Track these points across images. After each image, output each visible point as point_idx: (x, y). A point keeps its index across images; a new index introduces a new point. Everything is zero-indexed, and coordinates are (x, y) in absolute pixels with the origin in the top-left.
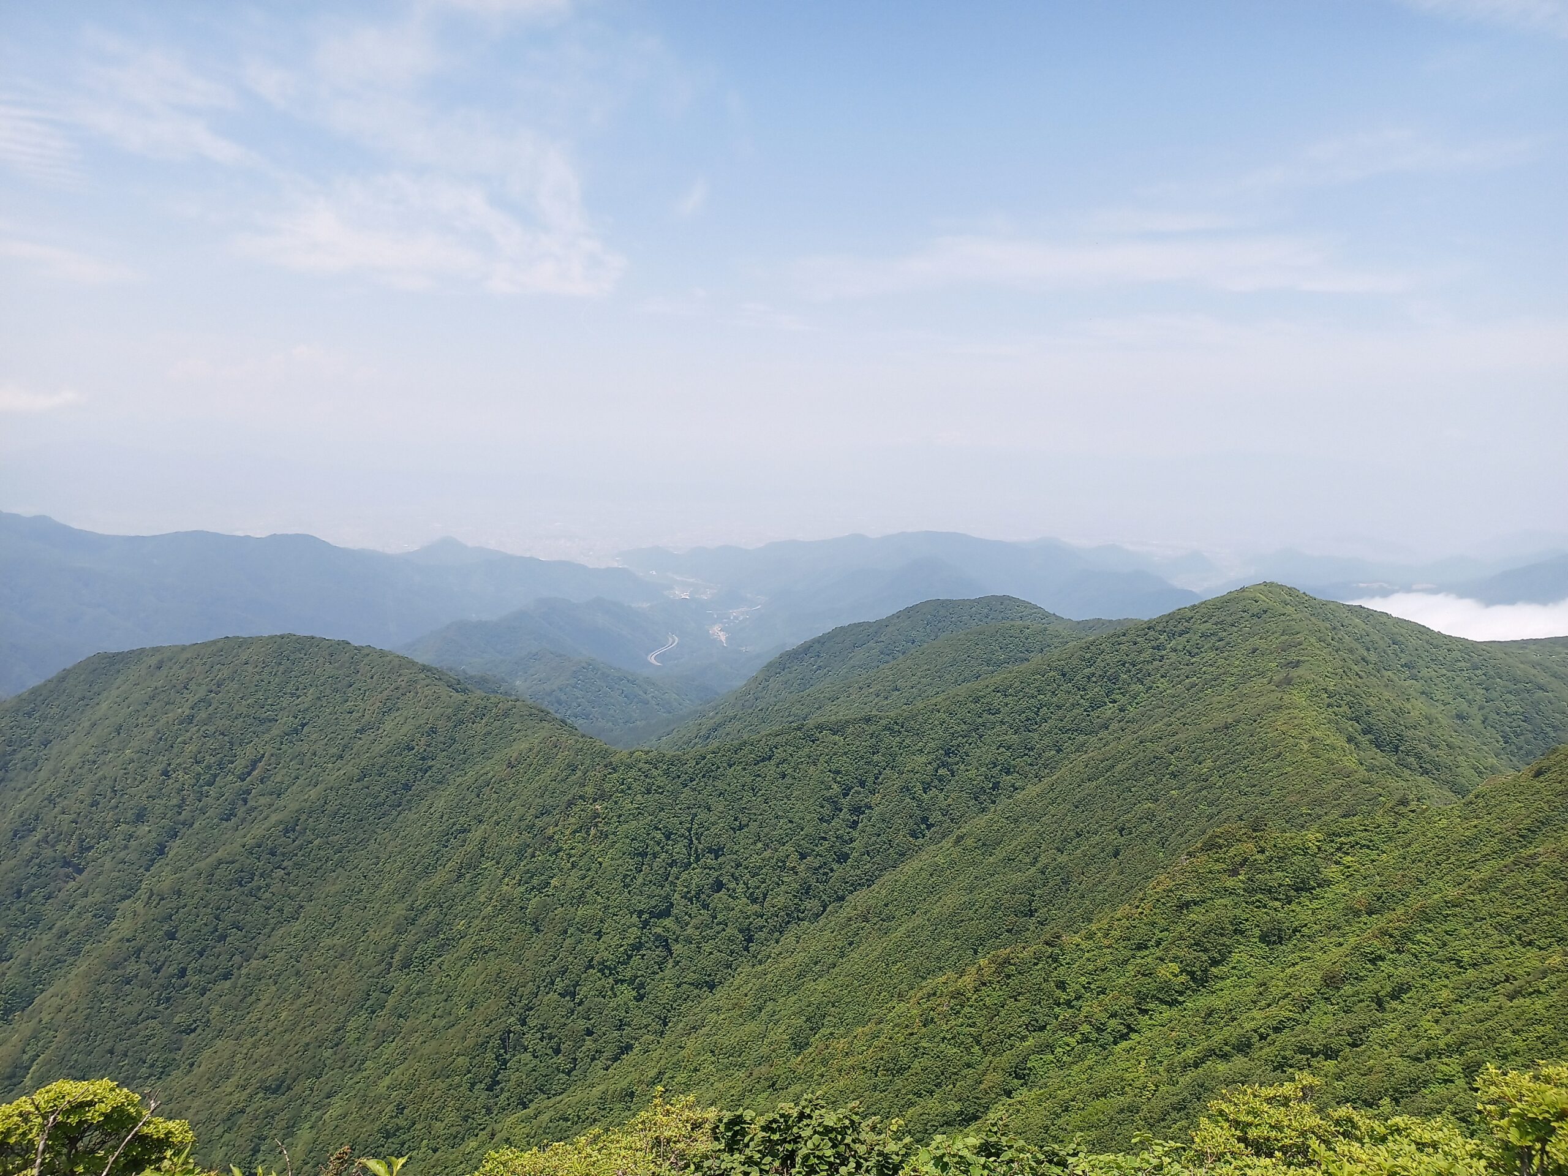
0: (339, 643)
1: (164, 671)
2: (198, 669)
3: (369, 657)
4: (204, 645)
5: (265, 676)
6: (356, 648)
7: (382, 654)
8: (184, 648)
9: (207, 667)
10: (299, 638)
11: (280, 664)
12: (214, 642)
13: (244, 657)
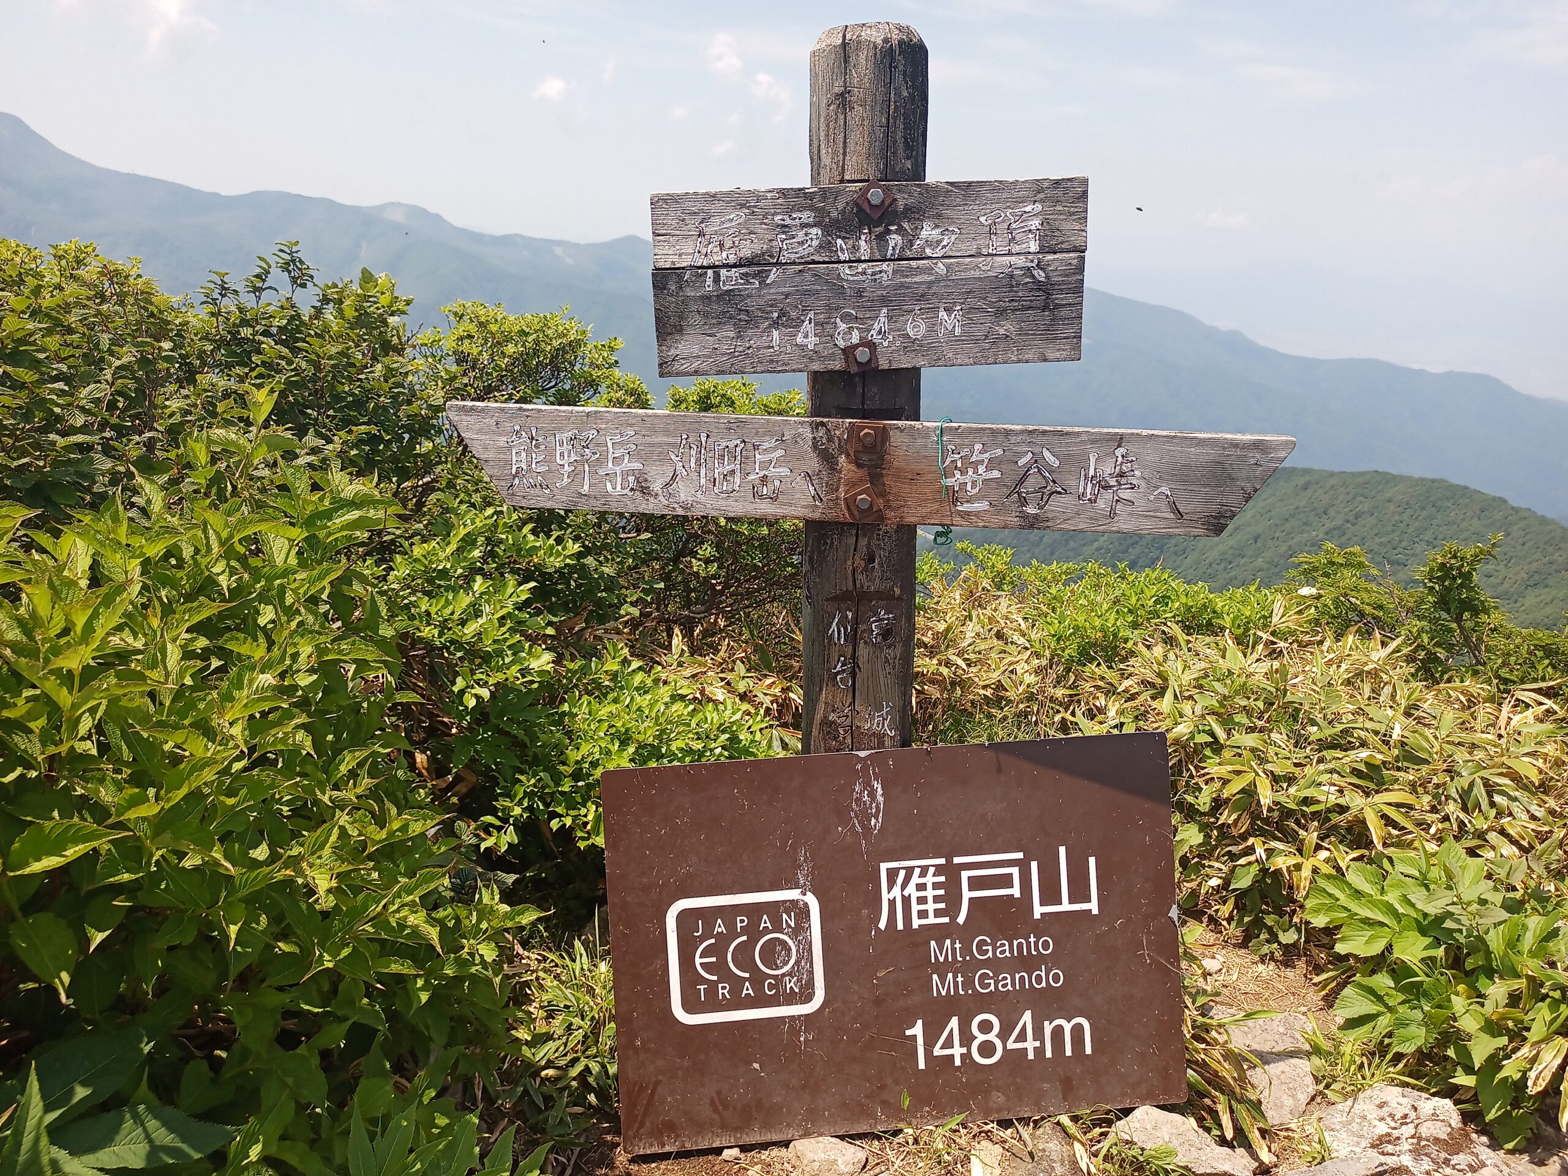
0: (1494, 499)
1: (1309, 493)
2: (1341, 497)
3: (1526, 522)
4: (1353, 474)
5: (1405, 517)
6: (1513, 508)
7: (1543, 521)
8: (1332, 475)
9: (1350, 497)
10: (1451, 485)
11: (1424, 508)
12: (1363, 474)
13: (1389, 495)
